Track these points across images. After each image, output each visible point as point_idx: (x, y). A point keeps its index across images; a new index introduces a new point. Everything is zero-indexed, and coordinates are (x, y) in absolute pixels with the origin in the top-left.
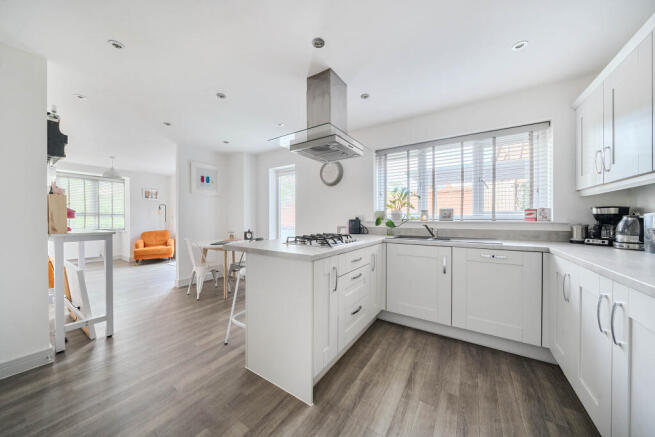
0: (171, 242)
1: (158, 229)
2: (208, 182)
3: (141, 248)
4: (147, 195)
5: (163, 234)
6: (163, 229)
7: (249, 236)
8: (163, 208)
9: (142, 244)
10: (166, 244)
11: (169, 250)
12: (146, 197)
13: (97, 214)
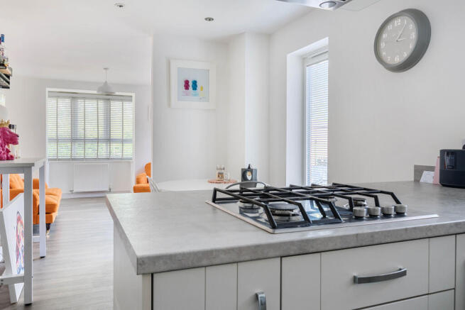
2: (195, 88)
7: (249, 176)
13: (109, 140)
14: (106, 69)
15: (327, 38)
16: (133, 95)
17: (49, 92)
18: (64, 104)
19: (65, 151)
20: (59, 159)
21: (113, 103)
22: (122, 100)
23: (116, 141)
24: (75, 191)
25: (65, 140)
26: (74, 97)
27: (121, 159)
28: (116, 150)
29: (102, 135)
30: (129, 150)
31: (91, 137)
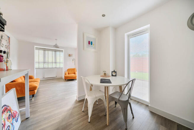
0: (77, 73)
1: (73, 68)
2: (92, 44)
3: (67, 75)
4: (70, 55)
5: (74, 69)
6: (74, 68)
7: (114, 74)
8: (74, 60)
9: (67, 73)
10: (75, 73)
11: (76, 76)
12: (69, 56)
13: (56, 63)
14: (56, 40)
15: (149, 25)
16: (63, 50)
17: (36, 48)
18: (41, 52)
19: (41, 66)
20: (40, 68)
21: (57, 52)
22: (60, 52)
23: (58, 63)
24: (45, 77)
25: (42, 62)
26: (45, 50)
27: (60, 68)
28: (58, 66)
29: (54, 61)
30: (62, 66)
31: (50, 62)
